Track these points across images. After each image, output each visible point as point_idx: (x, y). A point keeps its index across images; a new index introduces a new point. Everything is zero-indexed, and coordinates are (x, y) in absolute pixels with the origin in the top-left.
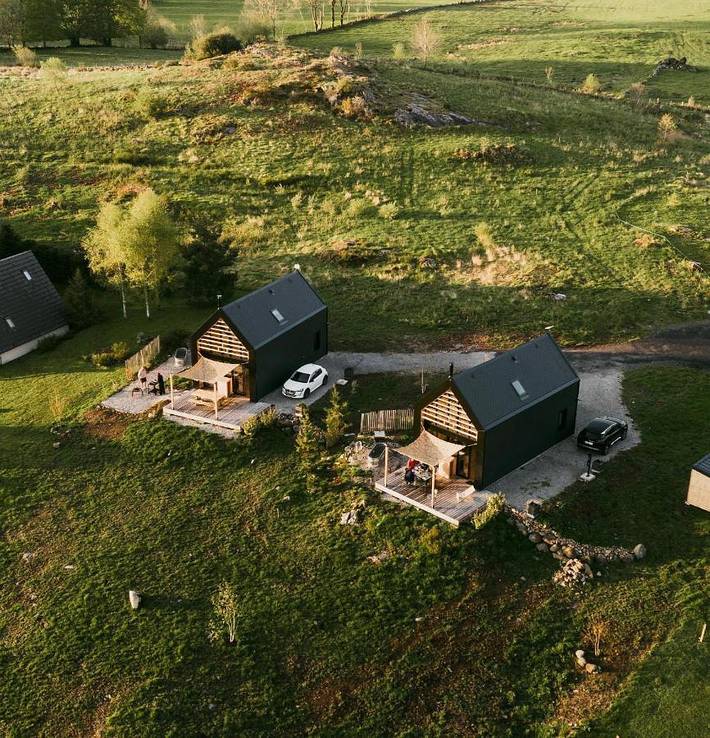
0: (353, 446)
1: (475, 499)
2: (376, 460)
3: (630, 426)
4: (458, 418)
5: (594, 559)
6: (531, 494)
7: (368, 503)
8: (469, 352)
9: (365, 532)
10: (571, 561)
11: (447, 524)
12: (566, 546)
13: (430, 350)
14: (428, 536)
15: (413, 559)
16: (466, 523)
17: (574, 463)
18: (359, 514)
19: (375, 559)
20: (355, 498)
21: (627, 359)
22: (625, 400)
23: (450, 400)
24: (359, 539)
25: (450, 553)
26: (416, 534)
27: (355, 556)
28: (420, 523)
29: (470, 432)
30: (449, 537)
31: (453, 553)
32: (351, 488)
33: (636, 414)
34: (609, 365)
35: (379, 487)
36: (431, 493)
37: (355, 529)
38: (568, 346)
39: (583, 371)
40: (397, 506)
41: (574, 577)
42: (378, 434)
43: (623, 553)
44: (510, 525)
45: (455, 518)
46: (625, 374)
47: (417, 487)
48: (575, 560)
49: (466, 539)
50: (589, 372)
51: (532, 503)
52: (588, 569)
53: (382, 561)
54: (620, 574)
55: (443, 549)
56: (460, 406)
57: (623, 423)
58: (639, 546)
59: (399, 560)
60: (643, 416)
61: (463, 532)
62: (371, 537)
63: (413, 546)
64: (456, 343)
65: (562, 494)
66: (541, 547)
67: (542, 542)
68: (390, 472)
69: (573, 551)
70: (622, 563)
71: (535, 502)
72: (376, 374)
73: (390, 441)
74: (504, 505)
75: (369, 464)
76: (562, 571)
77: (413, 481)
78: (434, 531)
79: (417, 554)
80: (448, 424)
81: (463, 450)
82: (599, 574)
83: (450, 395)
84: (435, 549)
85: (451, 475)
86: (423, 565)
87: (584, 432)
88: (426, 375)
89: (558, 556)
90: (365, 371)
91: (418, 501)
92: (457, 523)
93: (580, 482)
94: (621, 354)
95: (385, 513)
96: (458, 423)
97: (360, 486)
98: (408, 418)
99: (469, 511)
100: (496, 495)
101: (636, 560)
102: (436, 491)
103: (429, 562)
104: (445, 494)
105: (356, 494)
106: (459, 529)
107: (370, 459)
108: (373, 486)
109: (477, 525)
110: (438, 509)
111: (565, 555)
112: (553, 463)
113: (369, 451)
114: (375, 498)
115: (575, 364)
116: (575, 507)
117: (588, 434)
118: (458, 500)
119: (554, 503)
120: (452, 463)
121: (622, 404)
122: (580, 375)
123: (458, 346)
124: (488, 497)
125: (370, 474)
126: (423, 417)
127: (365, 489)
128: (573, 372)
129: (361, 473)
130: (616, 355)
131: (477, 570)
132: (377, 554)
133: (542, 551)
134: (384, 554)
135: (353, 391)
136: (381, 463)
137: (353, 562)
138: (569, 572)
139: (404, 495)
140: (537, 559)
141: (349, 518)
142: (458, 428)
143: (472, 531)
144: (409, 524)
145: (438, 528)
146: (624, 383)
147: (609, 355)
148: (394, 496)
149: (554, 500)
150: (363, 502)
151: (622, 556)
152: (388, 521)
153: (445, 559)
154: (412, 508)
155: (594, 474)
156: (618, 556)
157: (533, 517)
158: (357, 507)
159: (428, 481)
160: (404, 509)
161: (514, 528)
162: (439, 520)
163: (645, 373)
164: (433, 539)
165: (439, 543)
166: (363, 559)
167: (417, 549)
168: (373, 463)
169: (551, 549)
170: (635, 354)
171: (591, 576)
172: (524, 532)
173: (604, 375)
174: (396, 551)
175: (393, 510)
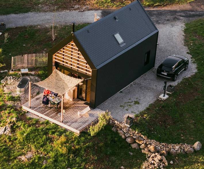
0: (7, 79)
1: (90, 115)
2: (23, 89)
3: (190, 61)
4: (78, 61)
5: (169, 153)
6: (127, 110)
7: (18, 119)
8: (84, 11)
9: (16, 139)
10: (153, 155)
11: (72, 133)
12: (150, 144)
13: (57, 10)
14: (59, 142)
15: (49, 157)
16: (84, 133)
17: (155, 88)
18: (12, 127)
19: (23, 158)
20: (9, 116)
21: (187, 14)
22: (186, 42)
23: (72, 48)
24: (12, 144)
25: (74, 153)
26: (51, 140)
27: (9, 156)
28: (53, 133)
29: (86, 70)
30: (73, 142)
31: (76, 153)
32: (6, 109)
33: (193, 52)
34: (175, 19)
35: (25, 108)
36: (60, 112)
37: (10, 138)
38: (149, 6)
39: (159, 23)
40: (37, 122)
41: (156, 165)
42: (23, 71)
43: (187, 148)
44: (113, 132)
45: (77, 129)
46: (186, 25)
47: (51, 108)
48: (156, 154)
49: (85, 143)
50: (163, 24)
51: (128, 117)
52: (164, 160)
53: (28, 159)
54: (185, 162)
55: (69, 150)
56: (79, 53)
57: (186, 59)
58: (197, 143)
59: (40, 158)
60: (198, 53)
61: (83, 138)
62: (20, 143)
63: (49, 148)
64: (75, 5)
65: (148, 109)
66: (134, 146)
67: (135, 142)
68: (32, 97)
69: (155, 148)
70: (186, 154)
71: (130, 116)
72: (21, 28)
73: (32, 75)
74: (110, 119)
75: (18, 92)
76: (148, 161)
77: (48, 104)
78: (63, 139)
79: (52, 154)
80: (71, 65)
81: (82, 82)
82: (172, 162)
83: (72, 45)
84: (64, 150)
85: (74, 98)
86: (56, 161)
87: (161, 66)
88: (55, 27)
89: (145, 151)
90: (13, 26)
91: (51, 117)
92: (78, 132)
93: (159, 101)
94: (183, 11)
95: (29, 126)
96: (78, 64)
97: (12, 107)
98: (44, 59)
99: (87, 124)
100: (104, 112)
101: (195, 152)
102: (64, 111)
103: (60, 159)
104: (70, 112)
105: (9, 113)
106: (80, 136)
107: (18, 89)
108: (21, 107)
109: (92, 134)
110: (66, 123)
111: (149, 151)
112: (141, 88)
113: (17, 83)
114: (22, 116)
115: (154, 18)
116: (156, 118)
117: (163, 67)
118: (79, 117)
119: (143, 116)
120: (74, 91)
121: (185, 45)
122: (157, 26)
123: (77, 6)
124: (99, 113)
125: (19, 99)
126: (54, 60)
127: (16, 110)
128: (153, 24)
129: (13, 99)
130: (179, 12)
131: (92, 163)
132: (25, 154)
133: (135, 149)
134: (29, 155)
135: (6, 40)
136: (26, 92)
137: (8, 161)
138: (153, 162)
139: (42, 113)
140: (132, 154)
141: (5, 130)
142: (78, 67)
143: (89, 137)
144: (46, 133)
145: (66, 136)
146: (185, 31)
147: (175, 12)
148: (35, 114)
149: (142, 114)
150: (14, 119)
151: (186, 150)
152: (32, 132)
153: (71, 157)
154: (48, 123)
155: (168, 94)
156: (184, 150)
157: (129, 126)
158: (11, 123)
159: (58, 104)
160: (43, 123)
161: (117, 133)
162: (66, 130)
163: (199, 24)
164: (62, 144)
165: (66, 147)
166: (15, 158)
167: (52, 150)
168: (21, 92)
169: (141, 147)
170: (192, 11)
171: (167, 164)
172: (123, 137)
173: (173, 26)
174: (38, 152)
175: (35, 124)
